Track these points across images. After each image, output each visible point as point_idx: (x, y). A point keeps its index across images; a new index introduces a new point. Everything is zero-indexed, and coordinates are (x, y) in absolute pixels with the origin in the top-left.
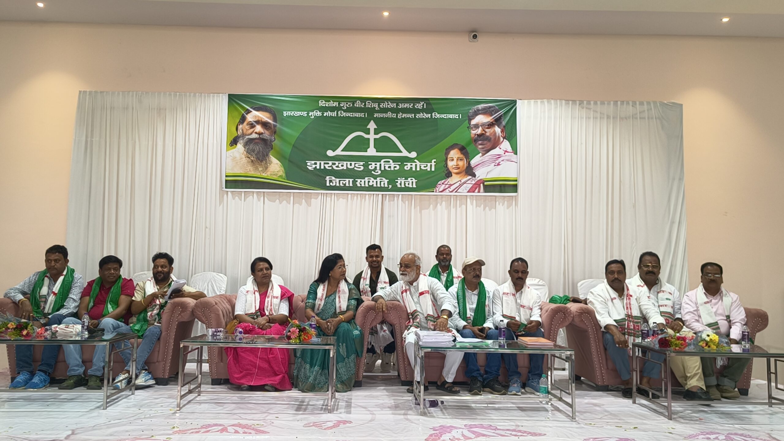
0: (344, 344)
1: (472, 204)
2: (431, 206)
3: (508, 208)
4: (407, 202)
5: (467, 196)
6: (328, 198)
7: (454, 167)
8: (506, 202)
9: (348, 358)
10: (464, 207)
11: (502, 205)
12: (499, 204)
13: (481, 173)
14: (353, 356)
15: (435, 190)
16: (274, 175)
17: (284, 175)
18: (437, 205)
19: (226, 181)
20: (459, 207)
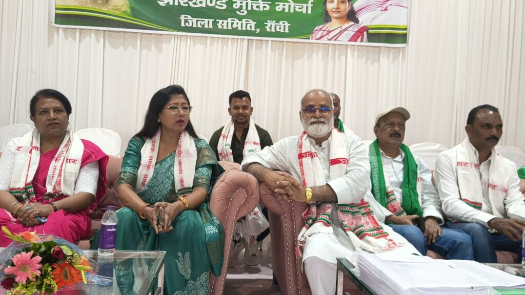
0: (188, 254)
1: (353, 55)
2: (306, 55)
3: (394, 61)
4: (277, 51)
5: (347, 45)
6: (182, 42)
7: (334, 10)
8: (391, 55)
9: (195, 280)
10: (343, 57)
11: (387, 58)
12: (384, 57)
13: (365, 19)
14: (204, 276)
15: (311, 37)
16: (117, 10)
17: (129, 11)
18: (312, 54)
19: (56, 15)
20: (338, 59)
